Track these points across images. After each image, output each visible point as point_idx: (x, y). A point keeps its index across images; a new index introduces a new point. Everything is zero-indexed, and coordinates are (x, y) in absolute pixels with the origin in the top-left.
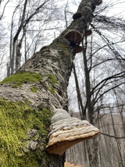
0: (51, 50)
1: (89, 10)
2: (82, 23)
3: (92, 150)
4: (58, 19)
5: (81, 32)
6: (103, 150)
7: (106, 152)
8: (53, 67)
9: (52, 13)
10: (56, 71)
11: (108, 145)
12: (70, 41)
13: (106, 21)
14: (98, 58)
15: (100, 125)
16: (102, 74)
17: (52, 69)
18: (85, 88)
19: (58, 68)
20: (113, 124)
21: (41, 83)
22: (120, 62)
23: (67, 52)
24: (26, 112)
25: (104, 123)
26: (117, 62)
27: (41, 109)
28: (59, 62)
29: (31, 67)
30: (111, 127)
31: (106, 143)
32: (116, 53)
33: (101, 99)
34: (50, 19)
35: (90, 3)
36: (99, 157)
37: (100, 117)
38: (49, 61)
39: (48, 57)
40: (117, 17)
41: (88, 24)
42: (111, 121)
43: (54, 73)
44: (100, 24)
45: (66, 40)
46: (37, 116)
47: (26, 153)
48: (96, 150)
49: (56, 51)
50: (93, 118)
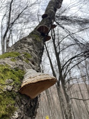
0: (27, 38)
1: (52, 12)
2: (48, 20)
3: (67, 111)
4: (33, 21)
5: (48, 26)
6: (76, 111)
7: (78, 112)
8: (29, 49)
9: (29, 17)
10: (31, 51)
11: (79, 107)
12: (41, 32)
13: (67, 19)
14: (64, 45)
15: (71, 93)
16: (68, 56)
17: (27, 50)
18: (57, 67)
19: (32, 49)
20: (80, 91)
21: (19, 57)
22: (79, 45)
23: (38, 39)
24: (5, 69)
25: (74, 90)
26: (77, 46)
27: (17, 70)
28: (33, 45)
29: (13, 50)
30: (79, 93)
31: (77, 106)
32: (76, 40)
33: (70, 74)
34: (28, 22)
35: (52, 7)
36: (73, 116)
37: (70, 87)
38: (26, 45)
39: (25, 43)
40: (73, 16)
41: (53, 21)
42: (79, 89)
43: (30, 52)
44: (63, 21)
45: (38, 32)
46: (14, 74)
47: (4, 92)
48: (70, 111)
49: (31, 39)
50: (65, 87)
